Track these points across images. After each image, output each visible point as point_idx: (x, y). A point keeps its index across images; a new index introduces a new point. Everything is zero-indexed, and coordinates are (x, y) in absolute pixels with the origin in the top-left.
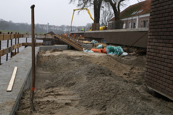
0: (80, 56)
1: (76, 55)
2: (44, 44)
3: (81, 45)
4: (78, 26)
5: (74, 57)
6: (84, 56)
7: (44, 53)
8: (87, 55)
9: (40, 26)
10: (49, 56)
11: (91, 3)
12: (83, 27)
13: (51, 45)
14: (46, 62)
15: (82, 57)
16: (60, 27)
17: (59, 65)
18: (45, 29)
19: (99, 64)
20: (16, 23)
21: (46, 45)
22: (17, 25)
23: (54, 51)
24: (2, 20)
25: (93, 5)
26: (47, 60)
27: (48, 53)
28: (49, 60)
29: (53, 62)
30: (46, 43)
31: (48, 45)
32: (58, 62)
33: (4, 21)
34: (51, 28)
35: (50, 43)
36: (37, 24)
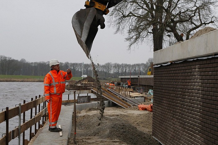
0: (118, 115)
1: (113, 114)
2: (78, 101)
3: (126, 101)
4: (134, 64)
5: (110, 116)
6: (121, 115)
7: (79, 113)
8: (125, 113)
9: (71, 66)
10: (84, 116)
11: (149, 32)
12: (143, 64)
13: (87, 102)
14: (81, 122)
15: (119, 116)
16: (104, 66)
17: (93, 124)
18: (80, 70)
19: (137, 123)
20: (32, 63)
21: (81, 103)
22: (34, 65)
23: (90, 110)
24: (10, 58)
25: (152, 34)
26: (82, 120)
27: (83, 113)
28: (84, 119)
29: (88, 121)
30: (81, 100)
31: (84, 102)
32: (93, 121)
33: (13, 61)
34: (89, 69)
35: (86, 100)
36: (65, 63)
